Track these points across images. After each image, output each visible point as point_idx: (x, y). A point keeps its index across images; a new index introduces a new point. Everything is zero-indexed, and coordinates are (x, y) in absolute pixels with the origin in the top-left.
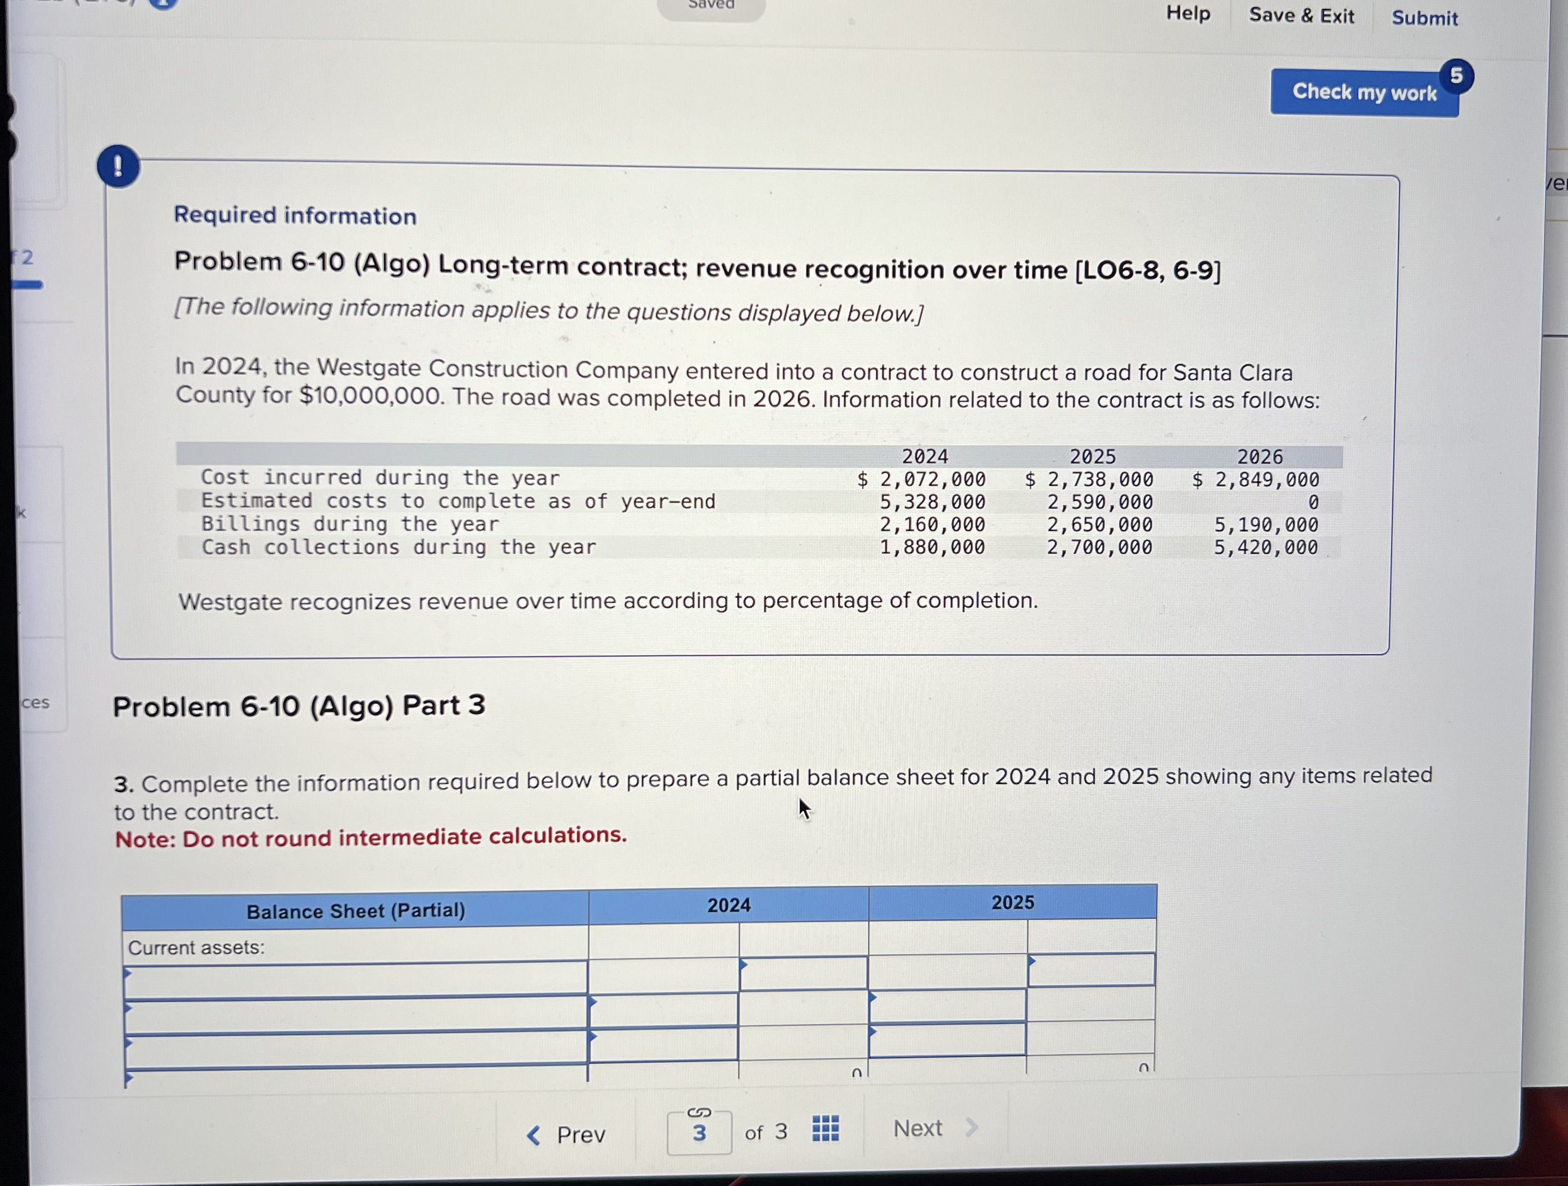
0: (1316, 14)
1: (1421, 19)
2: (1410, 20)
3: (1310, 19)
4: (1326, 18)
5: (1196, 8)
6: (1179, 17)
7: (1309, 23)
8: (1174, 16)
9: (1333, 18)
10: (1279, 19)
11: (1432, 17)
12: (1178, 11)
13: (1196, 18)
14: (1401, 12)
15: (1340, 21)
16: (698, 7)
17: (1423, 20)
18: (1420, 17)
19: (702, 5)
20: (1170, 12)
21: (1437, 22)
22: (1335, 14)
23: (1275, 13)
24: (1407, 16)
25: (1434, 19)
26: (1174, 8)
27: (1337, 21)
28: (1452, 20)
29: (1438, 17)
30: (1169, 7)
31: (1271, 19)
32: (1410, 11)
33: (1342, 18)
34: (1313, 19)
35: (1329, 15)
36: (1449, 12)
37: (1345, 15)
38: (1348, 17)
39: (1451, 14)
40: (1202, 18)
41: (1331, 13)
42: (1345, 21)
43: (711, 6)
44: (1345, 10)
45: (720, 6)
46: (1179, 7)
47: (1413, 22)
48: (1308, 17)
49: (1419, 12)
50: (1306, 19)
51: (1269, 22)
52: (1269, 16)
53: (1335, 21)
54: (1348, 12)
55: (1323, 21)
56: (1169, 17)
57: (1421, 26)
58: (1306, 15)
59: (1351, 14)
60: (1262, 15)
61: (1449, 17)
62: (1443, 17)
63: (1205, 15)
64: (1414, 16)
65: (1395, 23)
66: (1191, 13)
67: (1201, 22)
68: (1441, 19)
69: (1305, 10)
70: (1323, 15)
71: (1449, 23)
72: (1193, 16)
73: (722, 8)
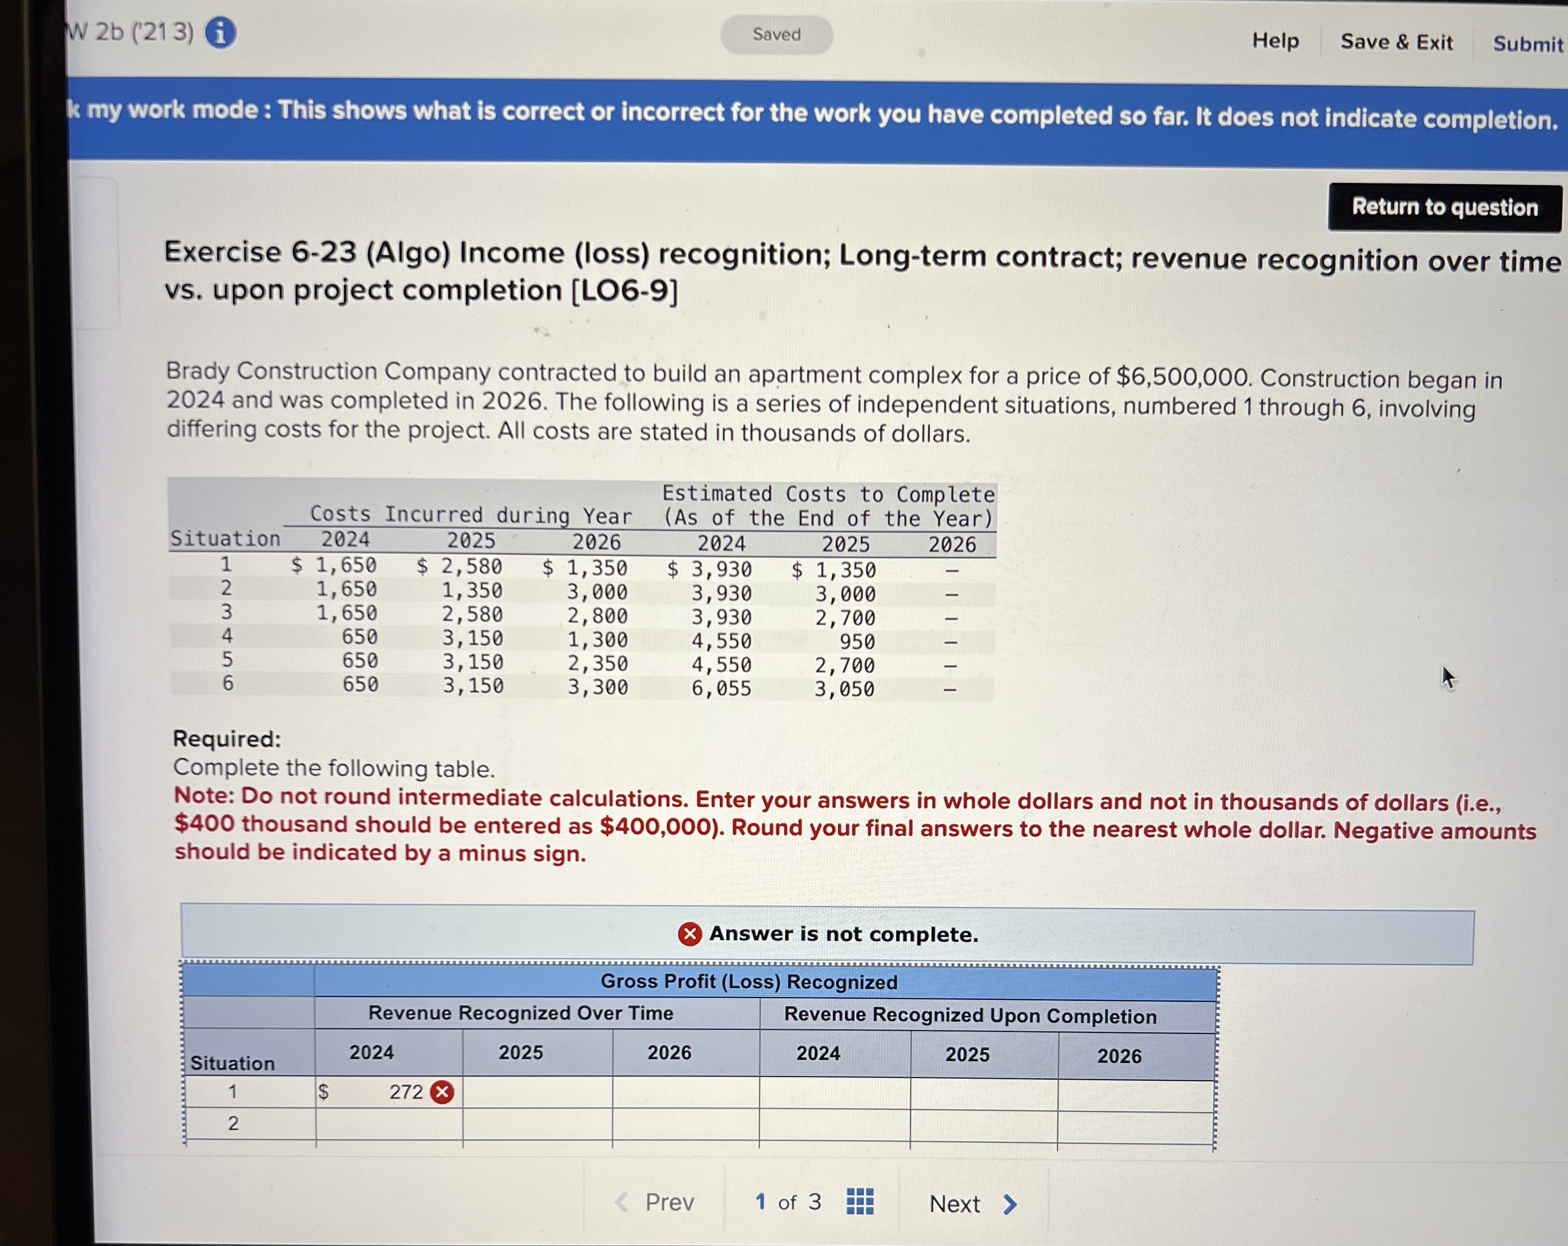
0: (1412, 41)
1: (1524, 45)
2: (1513, 46)
3: (1406, 46)
4: (1422, 45)
5: (1284, 35)
6: (1265, 45)
7: (1405, 50)
8: (1260, 44)
9: (1430, 44)
10: (1372, 46)
11: (1535, 43)
12: (1265, 40)
13: (1284, 45)
14: (1503, 37)
15: (1437, 47)
16: (763, 40)
17: (1526, 46)
18: (1523, 42)
19: (768, 37)
20: (1256, 39)
21: (1542, 49)
22: (1432, 41)
23: (1369, 40)
24: (1509, 43)
25: (1538, 46)
26: (1260, 35)
27: (1435, 48)
28: (1557, 46)
29: (1542, 43)
30: (1255, 34)
31: (1363, 46)
32: (1512, 37)
33: (1440, 44)
34: (1409, 46)
35: (1426, 42)
36: (1554, 38)
37: (1443, 41)
38: (1446, 44)
39: (1557, 41)
40: (1290, 45)
41: (1429, 39)
42: (1443, 47)
43: (777, 38)
44: (1443, 36)
45: (786, 38)
46: (1266, 34)
47: (1516, 48)
48: (1403, 44)
49: (1522, 38)
50: (1401, 45)
51: (1362, 50)
52: (1362, 42)
53: (1432, 48)
54: (1446, 38)
55: (1419, 47)
56: (1255, 45)
57: (1524, 52)
58: (1401, 41)
59: (1450, 40)
60: (1355, 42)
61: (1554, 43)
62: (1548, 43)
63: (1293, 42)
64: (1516, 42)
65: (1496, 49)
66: (1279, 40)
67: (1289, 49)
68: (1545, 46)
69: (1400, 37)
70: (1420, 41)
71: (1554, 49)
72: (1281, 44)
73: (788, 40)
